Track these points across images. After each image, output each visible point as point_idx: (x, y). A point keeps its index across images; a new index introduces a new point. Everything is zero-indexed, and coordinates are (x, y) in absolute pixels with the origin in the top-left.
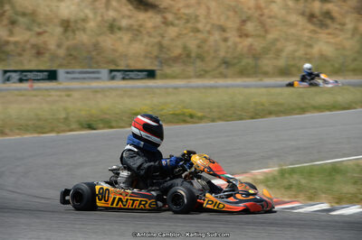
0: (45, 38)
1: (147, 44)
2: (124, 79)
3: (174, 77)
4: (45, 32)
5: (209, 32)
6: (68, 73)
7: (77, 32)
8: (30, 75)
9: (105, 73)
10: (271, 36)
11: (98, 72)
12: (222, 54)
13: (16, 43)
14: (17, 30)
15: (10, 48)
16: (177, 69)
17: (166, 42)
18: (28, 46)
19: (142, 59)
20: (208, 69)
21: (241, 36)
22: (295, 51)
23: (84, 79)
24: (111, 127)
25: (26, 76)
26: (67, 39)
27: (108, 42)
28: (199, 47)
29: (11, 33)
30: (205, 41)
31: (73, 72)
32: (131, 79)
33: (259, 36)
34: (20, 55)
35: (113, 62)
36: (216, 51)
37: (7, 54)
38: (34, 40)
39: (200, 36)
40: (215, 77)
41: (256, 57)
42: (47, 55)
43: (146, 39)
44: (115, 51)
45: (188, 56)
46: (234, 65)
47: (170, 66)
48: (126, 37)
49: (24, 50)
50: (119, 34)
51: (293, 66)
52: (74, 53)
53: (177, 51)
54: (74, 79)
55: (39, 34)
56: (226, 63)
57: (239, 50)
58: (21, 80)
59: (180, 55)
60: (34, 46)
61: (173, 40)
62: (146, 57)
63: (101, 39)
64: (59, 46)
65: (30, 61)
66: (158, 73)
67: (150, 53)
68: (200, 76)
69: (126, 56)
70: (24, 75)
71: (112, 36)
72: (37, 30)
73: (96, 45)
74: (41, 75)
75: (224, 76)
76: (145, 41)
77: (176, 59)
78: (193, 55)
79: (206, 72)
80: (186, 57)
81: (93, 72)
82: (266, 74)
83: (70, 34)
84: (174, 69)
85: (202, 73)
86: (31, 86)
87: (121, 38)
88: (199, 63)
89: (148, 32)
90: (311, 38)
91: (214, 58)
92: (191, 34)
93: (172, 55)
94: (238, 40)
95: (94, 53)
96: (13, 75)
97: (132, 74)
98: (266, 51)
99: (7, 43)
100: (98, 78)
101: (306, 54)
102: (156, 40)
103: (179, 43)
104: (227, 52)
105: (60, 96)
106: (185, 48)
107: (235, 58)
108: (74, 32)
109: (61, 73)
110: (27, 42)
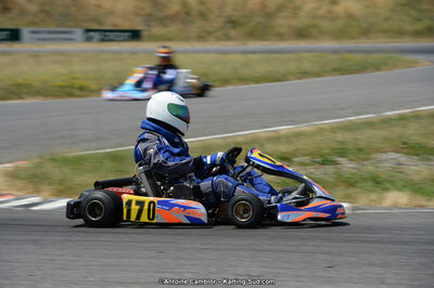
2: (102, 40)
6: (34, 32)
9: (79, 33)
11: (71, 32)
12: (228, 11)
16: (173, 28)
20: (211, 29)
22: (317, 9)
23: (54, 39)
28: (201, 3)
32: (111, 40)
35: (96, 20)
36: (221, 7)
40: (218, 39)
41: (269, 15)
42: (15, 11)
44: (99, 6)
45: (188, 13)
46: (241, 25)
47: (165, 26)
51: (313, 26)
52: (47, 8)
54: (41, 40)
56: (233, 23)
59: (178, 12)
67: (142, 9)
68: (201, 38)
75: (228, 38)
77: (172, 18)
78: (194, 13)
79: (210, 33)
80: (185, 16)
81: (64, 32)
82: (280, 37)
84: (170, 29)
85: (203, 34)
88: (199, 23)
91: (219, 16)
93: (169, 12)
95: (73, 9)
97: (113, 35)
98: (280, 8)
100: (70, 39)
101: (329, 12)
104: (234, 10)
106: (185, 5)
109: (25, 33)
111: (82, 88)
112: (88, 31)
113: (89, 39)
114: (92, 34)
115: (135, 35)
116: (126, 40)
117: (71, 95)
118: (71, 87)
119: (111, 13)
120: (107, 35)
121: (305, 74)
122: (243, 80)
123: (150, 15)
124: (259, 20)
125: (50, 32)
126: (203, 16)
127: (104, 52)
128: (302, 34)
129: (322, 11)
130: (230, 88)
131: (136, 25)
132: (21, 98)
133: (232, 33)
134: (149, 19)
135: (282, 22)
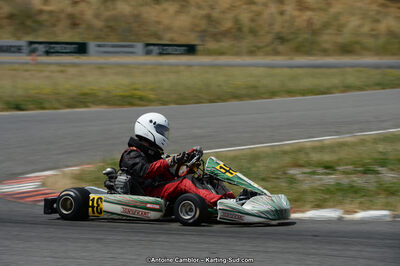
0: (82, 6)
1: (195, 17)
2: (161, 54)
3: (222, 53)
5: (265, 5)
6: (99, 46)
8: (58, 48)
9: (139, 47)
10: (333, 10)
12: (277, 28)
13: (51, 13)
15: (44, 17)
16: (225, 44)
17: (215, 14)
18: (63, 16)
19: (187, 33)
20: (260, 45)
21: (300, 10)
22: (359, 26)
23: (117, 53)
25: (53, 48)
27: (151, 13)
28: (252, 20)
30: (259, 14)
31: (105, 46)
32: (169, 54)
33: (320, 9)
34: (54, 25)
35: (156, 35)
36: (271, 25)
37: (40, 24)
38: (70, 10)
39: (254, 8)
40: (267, 54)
41: (315, 33)
42: (83, 26)
43: (193, 11)
44: (158, 23)
45: (240, 29)
46: (288, 41)
47: (218, 41)
48: (172, 8)
49: (58, 21)
50: (165, 5)
51: (357, 43)
52: (111, 24)
53: (228, 24)
54: (106, 52)
55: (75, 3)
56: (281, 39)
57: (296, 24)
58: (48, 53)
59: (231, 28)
60: (71, 16)
61: (223, 12)
62: (192, 30)
63: (143, 10)
64: (97, 16)
65: (64, 32)
66: (199, 48)
67: (198, 26)
68: (251, 53)
70: (51, 48)
71: (157, 7)
73: (137, 17)
75: (276, 53)
76: (192, 13)
77: (225, 34)
78: (245, 29)
79: (259, 48)
80: (237, 32)
81: (127, 46)
82: (325, 52)
84: (222, 44)
85: (254, 49)
87: (165, 10)
88: (250, 38)
90: (378, 13)
91: (268, 33)
92: (245, 7)
93: (222, 29)
94: (296, 13)
95: (135, 25)
96: (39, 47)
97: (170, 49)
98: (326, 25)
99: (41, 12)
100: (132, 52)
101: (373, 30)
102: (203, 12)
103: (230, 15)
104: (283, 27)
105: (52, 72)
106: (236, 21)
107: (292, 33)
109: (92, 46)
110: (62, 11)
111: (141, 98)
112: (148, 45)
113: (148, 53)
114: (151, 47)
115: (191, 49)
116: (182, 54)
117: (132, 104)
118: (132, 96)
119: (169, 29)
120: (165, 49)
121: (347, 88)
122: (290, 93)
123: (204, 31)
124: (306, 36)
125: (114, 46)
126: (253, 32)
127: (161, 65)
128: (346, 49)
129: (366, 29)
130: (277, 99)
131: (192, 39)
133: (281, 48)
134: (203, 34)
135: (327, 39)
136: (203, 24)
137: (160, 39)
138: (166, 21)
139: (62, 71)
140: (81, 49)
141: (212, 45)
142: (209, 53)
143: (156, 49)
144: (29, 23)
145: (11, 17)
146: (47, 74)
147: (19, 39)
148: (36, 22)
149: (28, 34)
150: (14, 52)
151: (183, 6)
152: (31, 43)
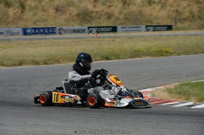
0: (112, 9)
1: (169, 11)
2: (154, 30)
3: (184, 29)
4: (113, 5)
6: (123, 28)
7: (130, 5)
8: (102, 29)
9: (143, 27)
11: (140, 27)
13: (97, 12)
14: (98, 5)
15: (94, 14)
16: (186, 24)
17: (180, 9)
18: (103, 13)
19: (166, 19)
23: (132, 31)
24: (119, 59)
25: (100, 30)
26: (125, 8)
27: (147, 10)
28: (200, 12)
29: (95, 6)
31: (126, 28)
34: (99, 18)
35: (150, 21)
37: (92, 18)
38: (106, 10)
39: (200, 5)
42: (113, 18)
44: (151, 15)
45: (193, 17)
47: (182, 23)
48: (158, 7)
49: (101, 16)
50: (154, 6)
52: (128, 16)
53: (187, 14)
54: (126, 31)
55: (109, 6)
58: (98, 32)
59: (188, 16)
60: (106, 13)
61: (184, 8)
62: (168, 18)
63: (143, 8)
64: (120, 13)
65: (104, 22)
66: (174, 27)
67: (171, 16)
69: (157, 17)
70: (99, 30)
71: (149, 7)
72: (108, 4)
73: (140, 12)
74: (108, 29)
76: (168, 9)
77: (185, 19)
78: (196, 17)
81: (136, 27)
83: (126, 6)
85: (201, 26)
86: (97, 35)
87: (154, 8)
88: (199, 21)
89: (170, 4)
92: (196, 5)
93: (184, 17)
95: (139, 17)
96: (94, 29)
97: (158, 28)
99: (92, 12)
100: (140, 31)
102: (174, 9)
103: (187, 10)
105: (108, 41)
106: (191, 12)
108: (129, 5)
109: (119, 28)
110: (102, 11)
111: (166, 52)
116: (165, 30)
117: (162, 55)
118: (162, 51)
123: (175, 18)
125: (130, 28)
126: (200, 18)
131: (169, 23)
132: (141, 57)
134: (175, 20)
136: (174, 15)
137: (152, 23)
138: (155, 14)
139: (113, 41)
140: (114, 29)
141: (179, 25)
142: (178, 29)
143: (151, 28)
144: (87, 18)
145: (78, 15)
146: (107, 42)
147: (83, 26)
148: (90, 17)
149: (87, 23)
150: (81, 32)
151: (163, 6)
152: (89, 28)
